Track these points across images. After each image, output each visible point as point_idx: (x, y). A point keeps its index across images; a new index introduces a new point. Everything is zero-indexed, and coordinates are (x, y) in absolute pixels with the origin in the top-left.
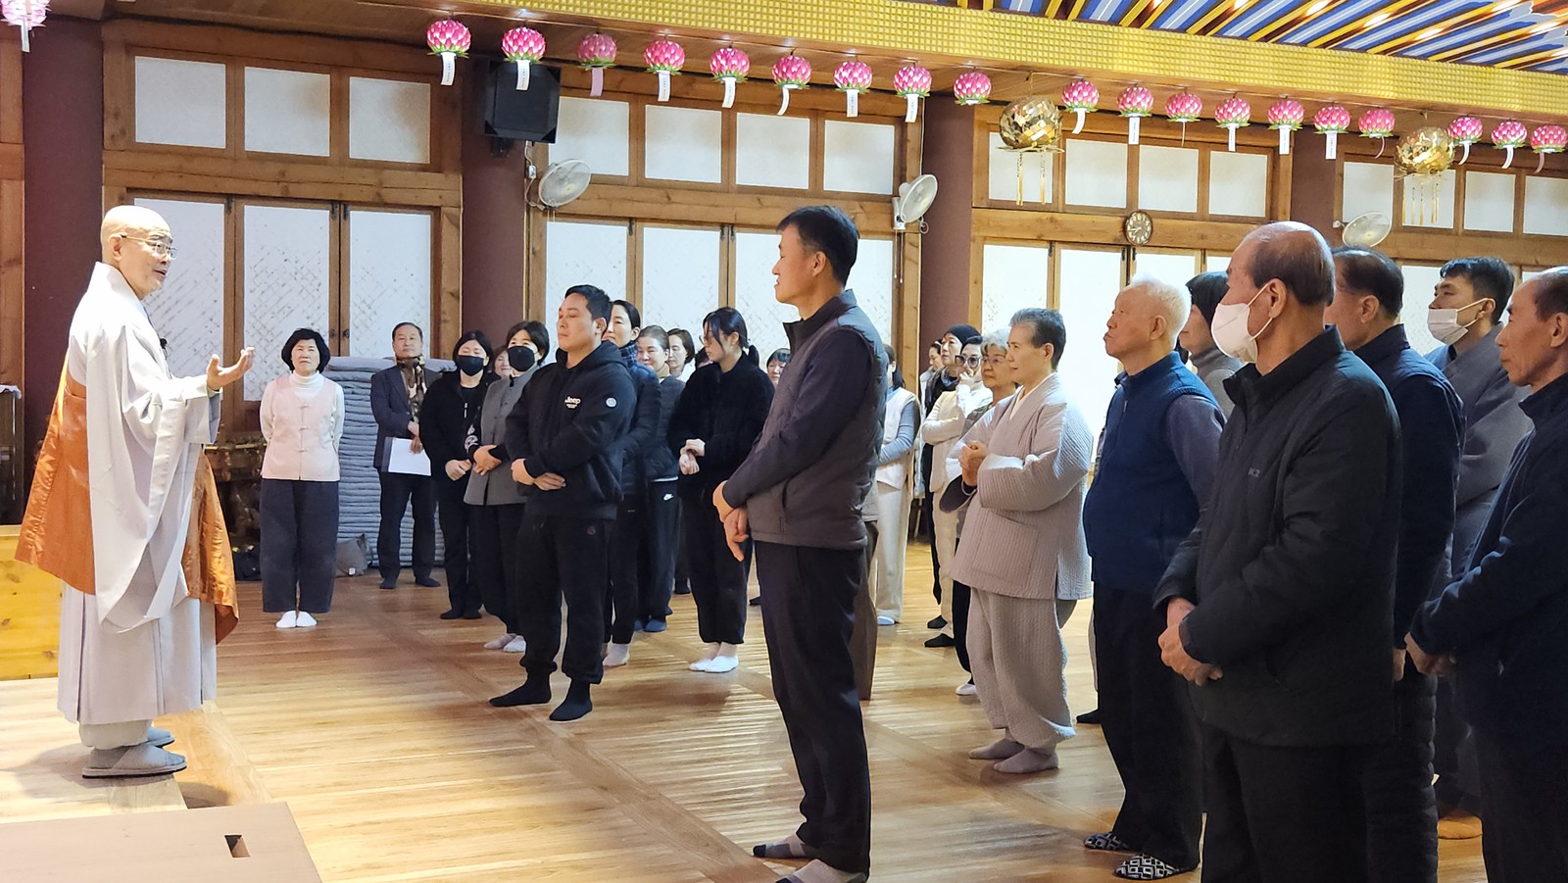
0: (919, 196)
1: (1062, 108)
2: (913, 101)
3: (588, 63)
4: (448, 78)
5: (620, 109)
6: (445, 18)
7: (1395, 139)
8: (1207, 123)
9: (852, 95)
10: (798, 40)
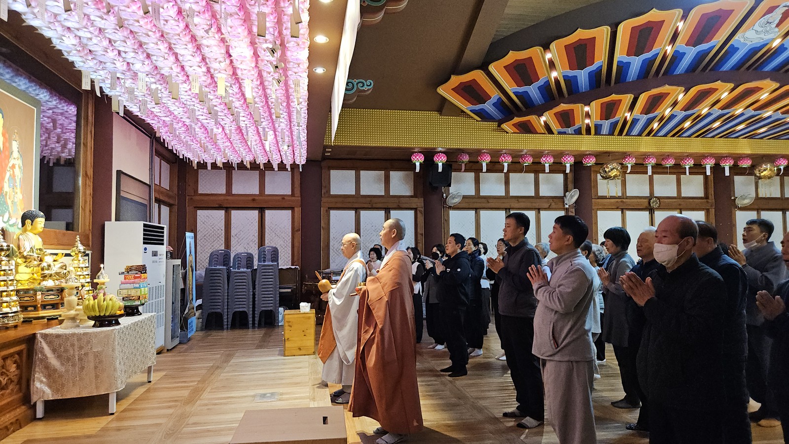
0: (573, 196)
1: (622, 164)
2: (568, 165)
3: (460, 162)
4: (418, 170)
5: (471, 175)
6: (416, 152)
7: (753, 167)
8: (677, 166)
9: (547, 165)
10: (527, 150)
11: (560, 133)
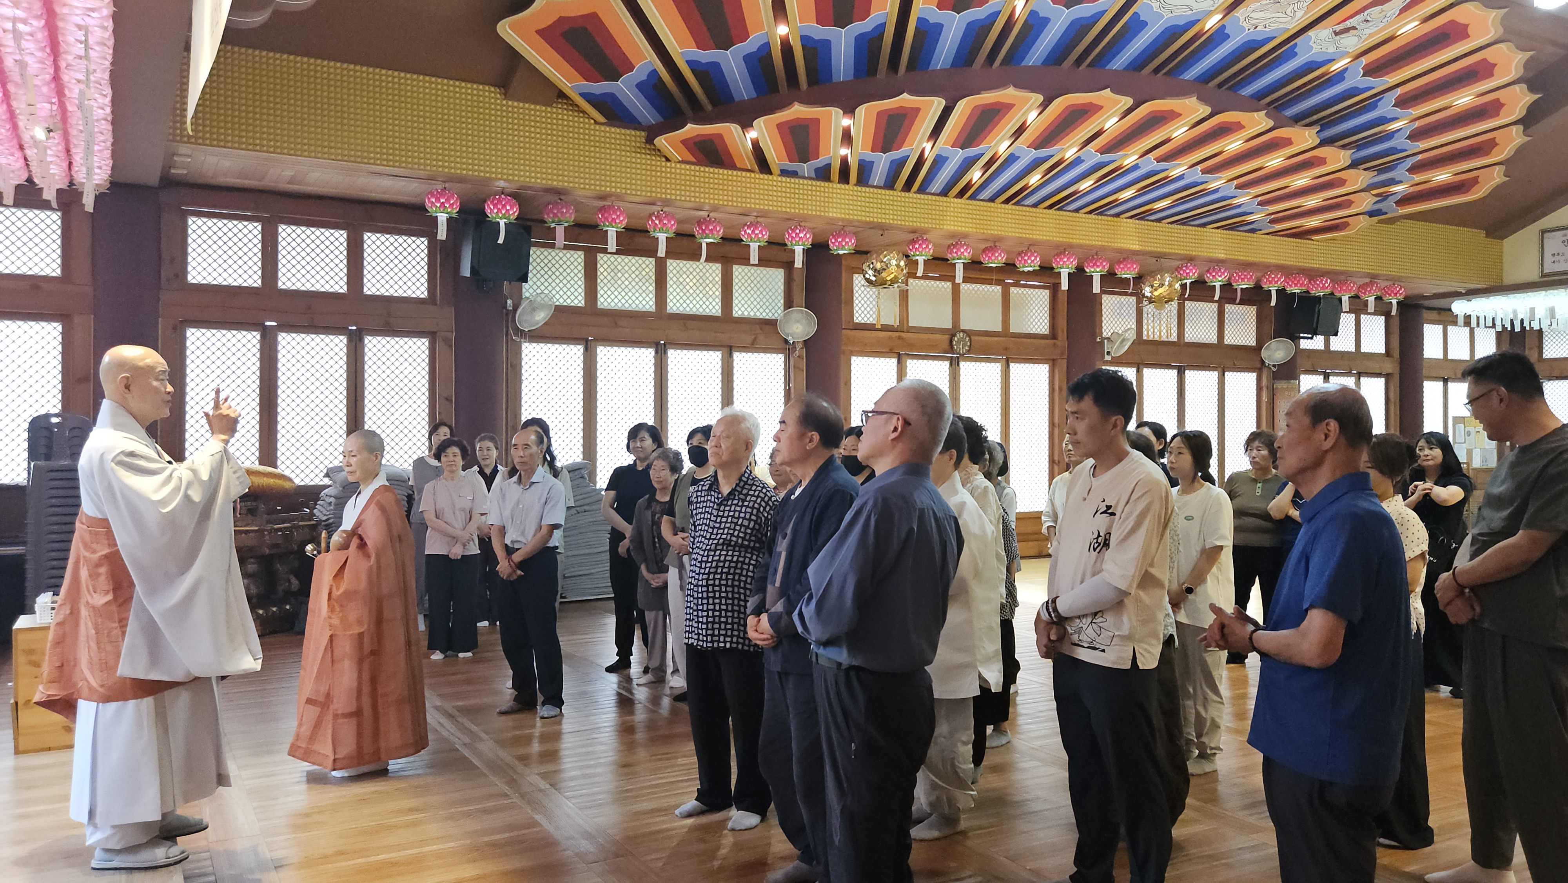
1: (907, 257)
2: (799, 250)
3: (553, 222)
4: (442, 234)
5: (578, 257)
8: (1010, 267)
9: (754, 247)
10: (712, 206)
11: (784, 173)
